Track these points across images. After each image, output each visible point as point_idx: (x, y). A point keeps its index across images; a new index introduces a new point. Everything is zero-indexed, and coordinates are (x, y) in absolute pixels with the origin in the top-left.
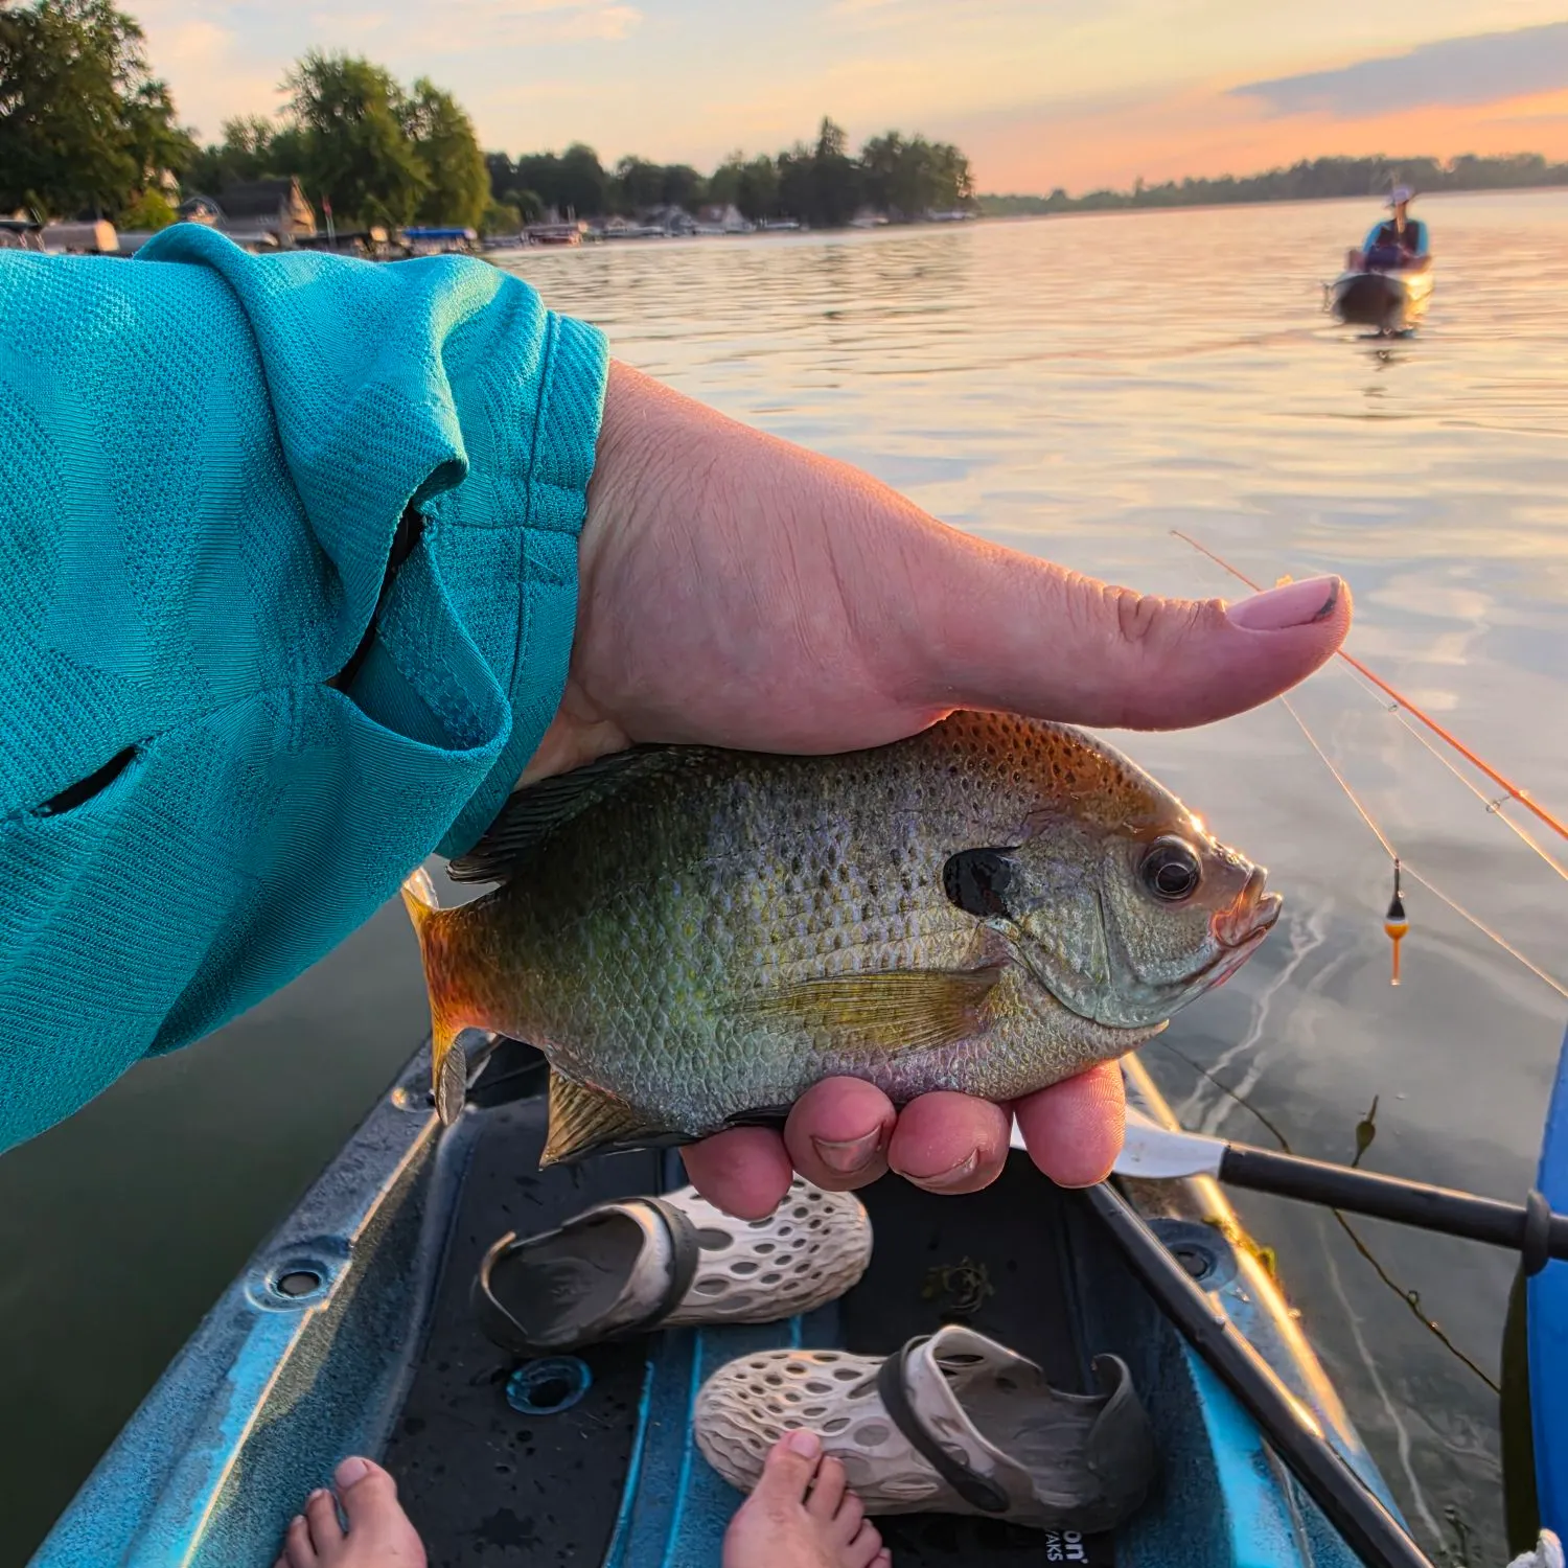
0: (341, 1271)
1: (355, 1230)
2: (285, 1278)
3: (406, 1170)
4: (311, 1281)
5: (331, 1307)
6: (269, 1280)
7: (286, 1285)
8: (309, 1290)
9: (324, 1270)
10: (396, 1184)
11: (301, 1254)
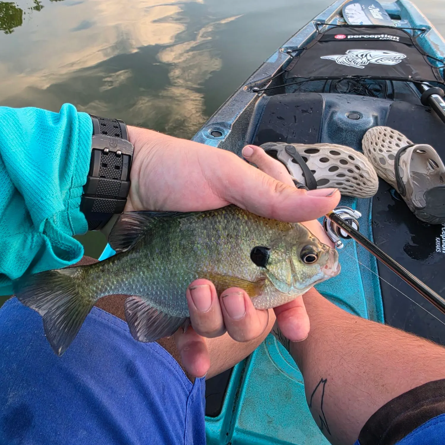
0: (228, 132)
1: (232, 121)
2: (213, 132)
3: (246, 109)
4: (219, 134)
5: (225, 141)
6: (209, 131)
7: (213, 133)
8: (219, 136)
9: (223, 131)
10: (244, 112)
11: (218, 126)
